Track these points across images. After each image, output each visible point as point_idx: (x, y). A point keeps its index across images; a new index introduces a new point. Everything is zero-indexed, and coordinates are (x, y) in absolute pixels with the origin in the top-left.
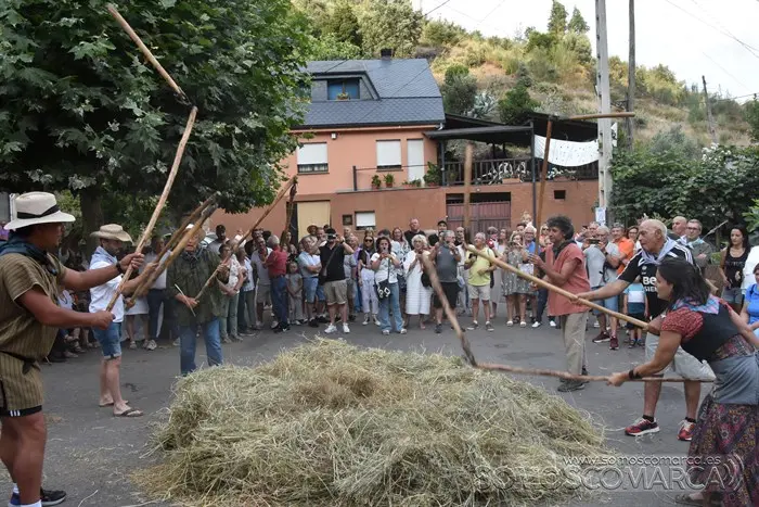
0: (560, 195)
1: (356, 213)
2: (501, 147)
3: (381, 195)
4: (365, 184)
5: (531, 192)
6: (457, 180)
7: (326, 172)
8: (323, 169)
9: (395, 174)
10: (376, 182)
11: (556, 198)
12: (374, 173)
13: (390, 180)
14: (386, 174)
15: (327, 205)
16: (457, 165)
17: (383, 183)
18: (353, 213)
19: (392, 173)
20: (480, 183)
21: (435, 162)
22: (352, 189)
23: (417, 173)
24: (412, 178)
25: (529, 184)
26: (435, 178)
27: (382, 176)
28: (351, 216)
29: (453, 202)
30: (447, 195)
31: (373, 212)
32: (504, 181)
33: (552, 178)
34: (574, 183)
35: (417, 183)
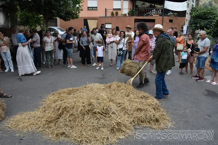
0: (171, 21)
1: (106, 23)
2: (153, 5)
3: (114, 18)
4: (109, 14)
5: (162, 20)
6: (138, 14)
7: (97, 10)
8: (96, 9)
9: (119, 12)
10: (112, 14)
11: (170, 22)
12: (112, 11)
13: (117, 13)
14: (116, 11)
15: (96, 21)
16: (139, 9)
17: (115, 14)
18: (105, 24)
19: (118, 11)
20: (146, 16)
21: (132, 8)
22: (104, 16)
23: (126, 11)
24: (124, 13)
25: (161, 17)
26: (131, 14)
27: (114, 12)
28: (104, 25)
29: (137, 21)
30: (135, 19)
31: (111, 23)
32: (153, 15)
33: (169, 15)
34: (176, 17)
35: (125, 15)
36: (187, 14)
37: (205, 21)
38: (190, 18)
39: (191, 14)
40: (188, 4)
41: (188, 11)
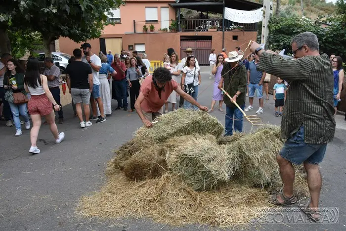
0: (235, 38)
1: (135, 44)
3: (148, 35)
4: (140, 30)
5: (222, 36)
6: (186, 29)
7: (120, 23)
8: (118, 21)
10: (145, 28)
11: (233, 39)
12: (144, 24)
13: (152, 28)
14: (150, 25)
15: (120, 41)
16: (186, 21)
17: (149, 30)
19: (154, 25)
20: (197, 31)
21: (174, 19)
22: (132, 32)
23: (165, 24)
24: (163, 28)
25: (221, 32)
26: (175, 27)
27: (148, 26)
28: (132, 46)
29: (184, 40)
30: (181, 36)
31: (144, 44)
32: (209, 30)
33: (232, 29)
34: (242, 32)
35: (165, 30)
36: (264, 27)
37: (289, 36)
38: (268, 33)
39: (269, 27)
40: (264, 13)
41: (265, 23)
